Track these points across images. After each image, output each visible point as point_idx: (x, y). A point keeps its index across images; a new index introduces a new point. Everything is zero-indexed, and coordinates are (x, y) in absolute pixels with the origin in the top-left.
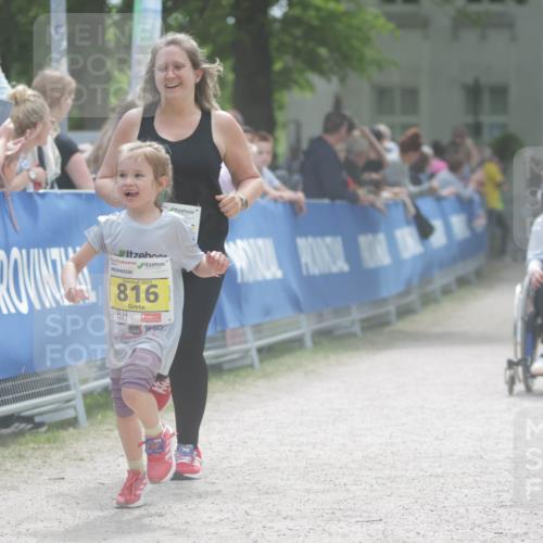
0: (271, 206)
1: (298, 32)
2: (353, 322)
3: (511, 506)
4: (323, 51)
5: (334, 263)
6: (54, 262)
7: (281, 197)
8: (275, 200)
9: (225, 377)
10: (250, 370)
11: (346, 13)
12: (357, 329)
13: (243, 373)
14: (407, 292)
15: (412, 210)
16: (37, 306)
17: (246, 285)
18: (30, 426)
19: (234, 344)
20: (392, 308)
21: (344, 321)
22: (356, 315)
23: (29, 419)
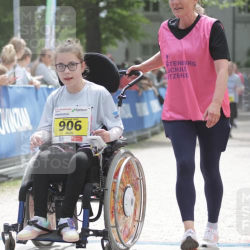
1: (111, 23)
2: (134, 138)
4: (121, 31)
5: (126, 114)
6: (15, 114)
11: (131, 16)
12: (136, 140)
14: (155, 126)
15: (157, 94)
16: (9, 132)
18: (6, 179)
20: (149, 132)
21: (131, 137)
22: (135, 135)
23: (6, 176)
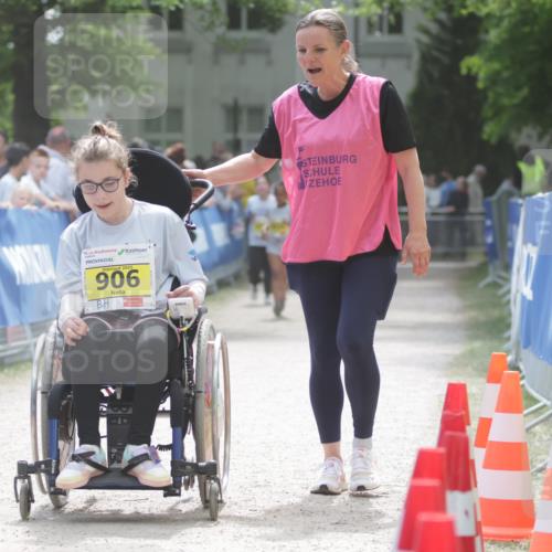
0: (48, 215)
3: (265, 486)
7: (57, 207)
8: (52, 210)
9: (6, 371)
10: (29, 364)
13: (23, 367)
17: (25, 286)
19: (14, 341)
